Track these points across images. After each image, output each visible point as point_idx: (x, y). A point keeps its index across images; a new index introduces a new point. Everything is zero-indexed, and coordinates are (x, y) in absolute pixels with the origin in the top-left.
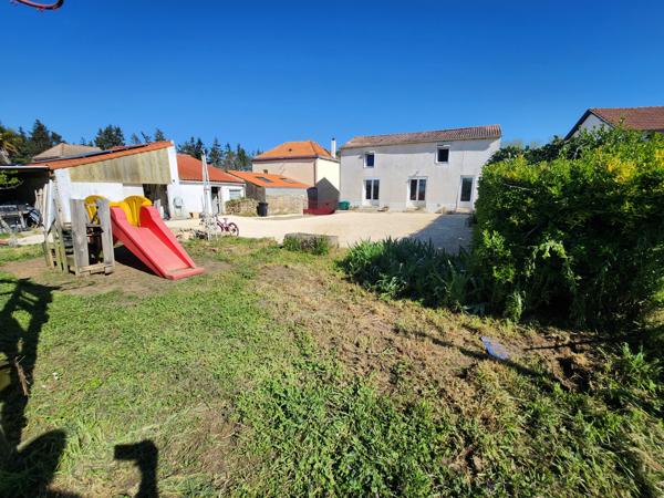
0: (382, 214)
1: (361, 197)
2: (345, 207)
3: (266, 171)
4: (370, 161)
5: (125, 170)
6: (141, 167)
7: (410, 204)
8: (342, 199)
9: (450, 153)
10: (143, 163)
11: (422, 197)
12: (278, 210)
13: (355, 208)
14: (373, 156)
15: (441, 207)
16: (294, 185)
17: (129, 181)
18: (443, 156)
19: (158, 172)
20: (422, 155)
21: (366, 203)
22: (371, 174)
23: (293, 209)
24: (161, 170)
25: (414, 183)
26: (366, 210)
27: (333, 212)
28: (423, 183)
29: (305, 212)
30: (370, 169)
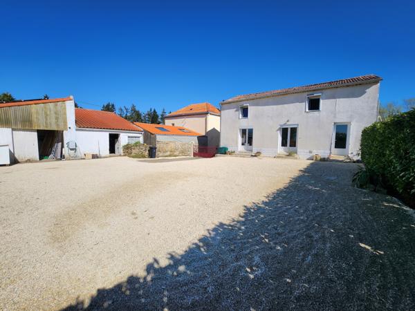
0: (255, 158)
1: (237, 143)
2: (224, 151)
3: (173, 124)
4: (245, 112)
5: (16, 118)
6: (34, 116)
7: (281, 150)
8: (222, 145)
9: (321, 101)
10: (37, 113)
11: (293, 144)
12: (168, 153)
13: (231, 153)
14: (247, 108)
15: (314, 154)
16: (190, 133)
17: (20, 127)
18: (314, 105)
19: (54, 121)
20: (292, 105)
21: (241, 148)
22: (246, 123)
23: (183, 152)
24: (57, 118)
25: (284, 131)
26: (241, 155)
27: (213, 156)
28: (294, 131)
29: (195, 155)
30: (245, 120)
